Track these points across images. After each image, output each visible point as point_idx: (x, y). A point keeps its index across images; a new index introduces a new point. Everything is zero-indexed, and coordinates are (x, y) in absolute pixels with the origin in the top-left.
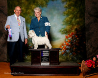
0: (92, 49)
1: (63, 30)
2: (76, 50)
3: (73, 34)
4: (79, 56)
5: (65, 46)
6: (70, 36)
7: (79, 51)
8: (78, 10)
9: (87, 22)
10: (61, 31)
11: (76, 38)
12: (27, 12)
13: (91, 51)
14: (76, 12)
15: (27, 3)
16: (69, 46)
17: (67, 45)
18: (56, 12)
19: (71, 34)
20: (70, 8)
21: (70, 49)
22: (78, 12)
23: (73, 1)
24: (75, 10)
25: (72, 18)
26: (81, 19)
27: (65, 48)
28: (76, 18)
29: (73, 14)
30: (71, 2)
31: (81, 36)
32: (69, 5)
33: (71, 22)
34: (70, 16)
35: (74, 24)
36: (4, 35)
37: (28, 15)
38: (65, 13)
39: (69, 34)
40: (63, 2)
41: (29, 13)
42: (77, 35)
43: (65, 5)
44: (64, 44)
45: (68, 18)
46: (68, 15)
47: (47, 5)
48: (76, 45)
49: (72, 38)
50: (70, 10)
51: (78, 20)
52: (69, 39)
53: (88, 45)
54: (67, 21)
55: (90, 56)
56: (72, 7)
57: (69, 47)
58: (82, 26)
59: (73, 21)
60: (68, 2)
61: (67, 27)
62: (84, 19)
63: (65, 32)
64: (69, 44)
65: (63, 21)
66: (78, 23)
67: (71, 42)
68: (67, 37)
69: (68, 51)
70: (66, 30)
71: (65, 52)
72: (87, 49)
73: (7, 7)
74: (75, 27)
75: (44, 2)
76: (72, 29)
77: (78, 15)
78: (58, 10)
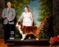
0: (57, 30)
1: (39, 19)
2: (47, 31)
3: (45, 21)
4: (49, 35)
5: (40, 29)
6: (43, 23)
7: (49, 32)
8: (48, 7)
9: (54, 14)
10: (38, 20)
11: (47, 24)
12: (17, 8)
13: (56, 31)
14: (47, 8)
15: (17, 2)
16: (43, 28)
17: (42, 28)
18: (35, 8)
19: (44, 21)
20: (43, 6)
21: (43, 31)
22: (48, 8)
23: (45, 1)
24: (46, 7)
25: (45, 12)
26: (50, 12)
27: (40, 30)
28: (47, 11)
29: (45, 9)
30: (44, 2)
31: (50, 22)
32: (43, 4)
33: (44, 14)
34: (43, 11)
35: (46, 15)
37: (18, 10)
38: (40, 9)
39: (43, 22)
40: (39, 2)
41: (18, 8)
42: (48, 22)
43: (41, 3)
44: (40, 27)
45: (42, 12)
46: (42, 10)
47: (30, 3)
48: (47, 28)
49: (45, 24)
50: (44, 7)
51: (48, 13)
52: (43, 24)
53: (54, 28)
54: (42, 14)
55: (56, 35)
56: (45, 5)
57: (43, 30)
58: (51, 17)
59: (45, 13)
60: (42, 2)
61: (42, 17)
63: (41, 20)
64: (43, 27)
65: (39, 14)
66: (48, 15)
67: (44, 26)
68: (42, 24)
69: (42, 32)
70: (41, 19)
71: (40, 33)
72: (54, 31)
73: (4, 5)
74: (47, 17)
75: (28, 2)
76: (44, 18)
77: (48, 10)
78: (36, 6)
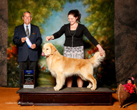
36: (3, 49)
62: (113, 28)
